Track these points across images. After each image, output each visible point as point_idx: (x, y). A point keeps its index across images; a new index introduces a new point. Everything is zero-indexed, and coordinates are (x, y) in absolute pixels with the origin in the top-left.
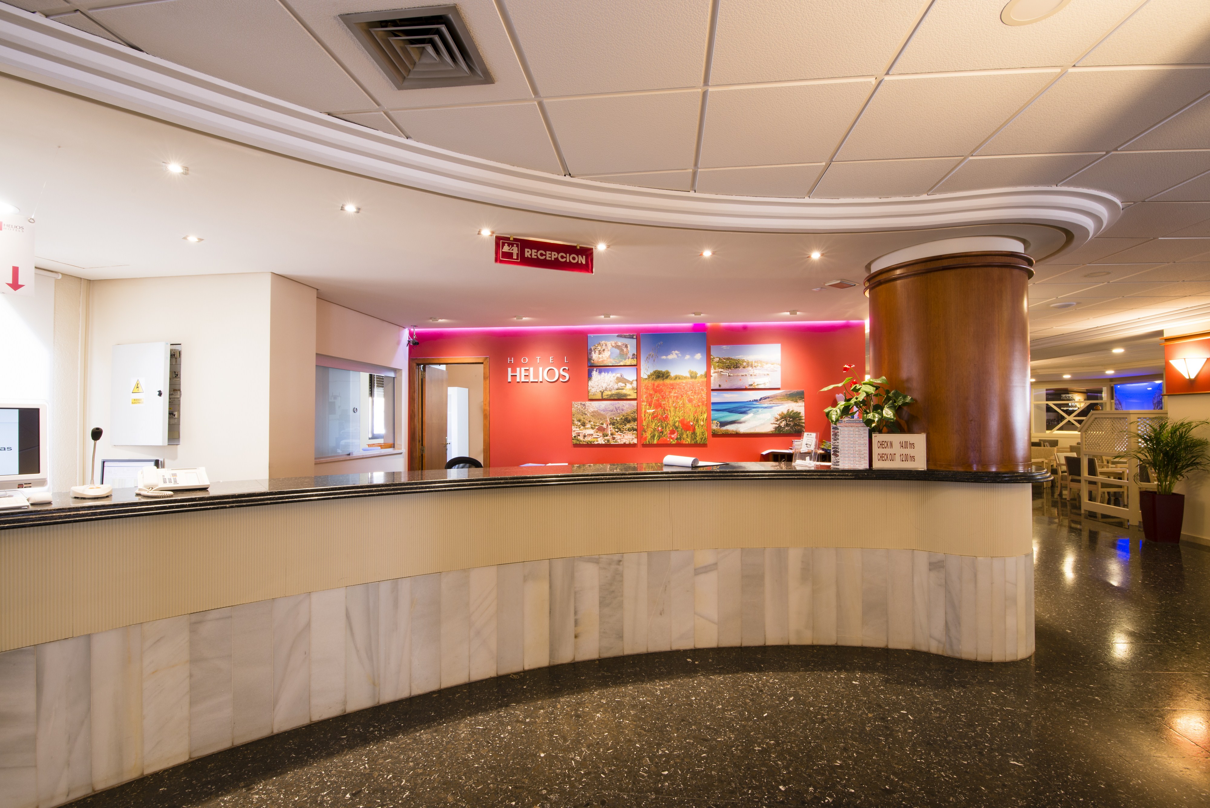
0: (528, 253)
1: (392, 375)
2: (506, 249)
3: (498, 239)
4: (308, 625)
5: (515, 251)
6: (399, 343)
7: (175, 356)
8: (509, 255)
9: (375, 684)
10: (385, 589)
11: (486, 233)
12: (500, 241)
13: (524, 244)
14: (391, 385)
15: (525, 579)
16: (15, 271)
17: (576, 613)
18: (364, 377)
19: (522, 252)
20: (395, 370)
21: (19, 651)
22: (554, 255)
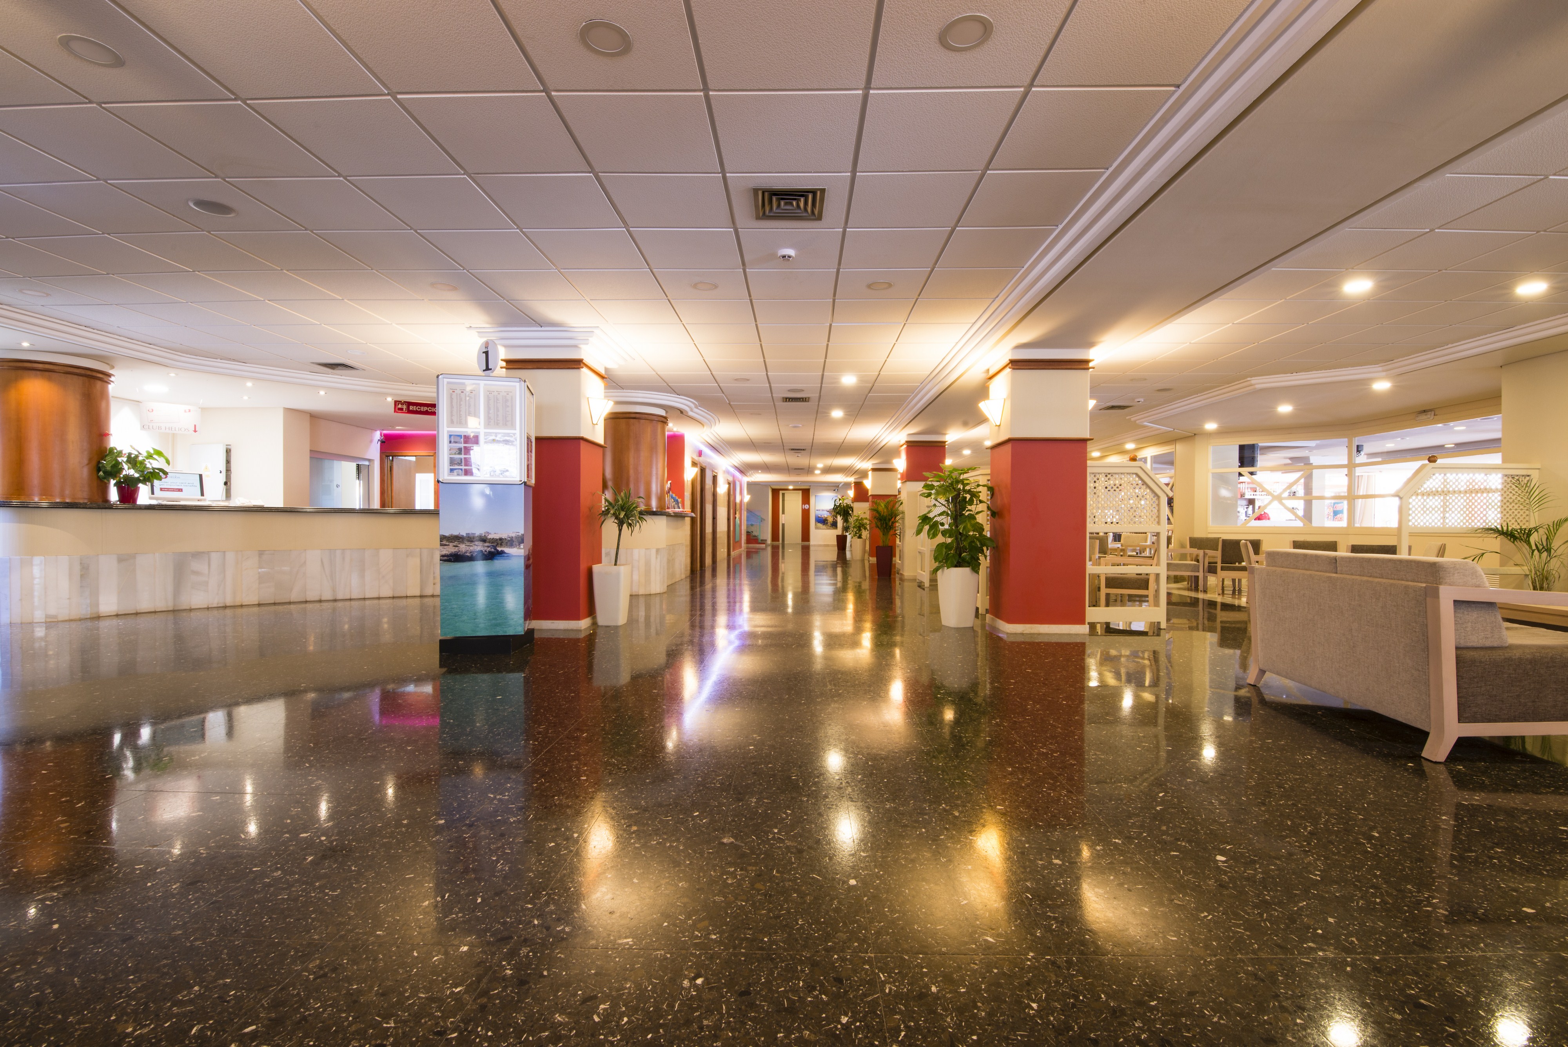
0: (411, 408)
1: (367, 463)
2: (400, 406)
3: (396, 402)
4: (305, 562)
5: (405, 407)
6: (371, 441)
7: (228, 452)
8: (401, 409)
9: (334, 590)
10: (338, 553)
11: (389, 399)
12: (396, 403)
13: (409, 404)
14: (367, 470)
15: (407, 556)
16: (195, 426)
17: (434, 573)
18: (353, 466)
19: (408, 408)
20: (369, 460)
21: (203, 552)
22: (425, 409)
